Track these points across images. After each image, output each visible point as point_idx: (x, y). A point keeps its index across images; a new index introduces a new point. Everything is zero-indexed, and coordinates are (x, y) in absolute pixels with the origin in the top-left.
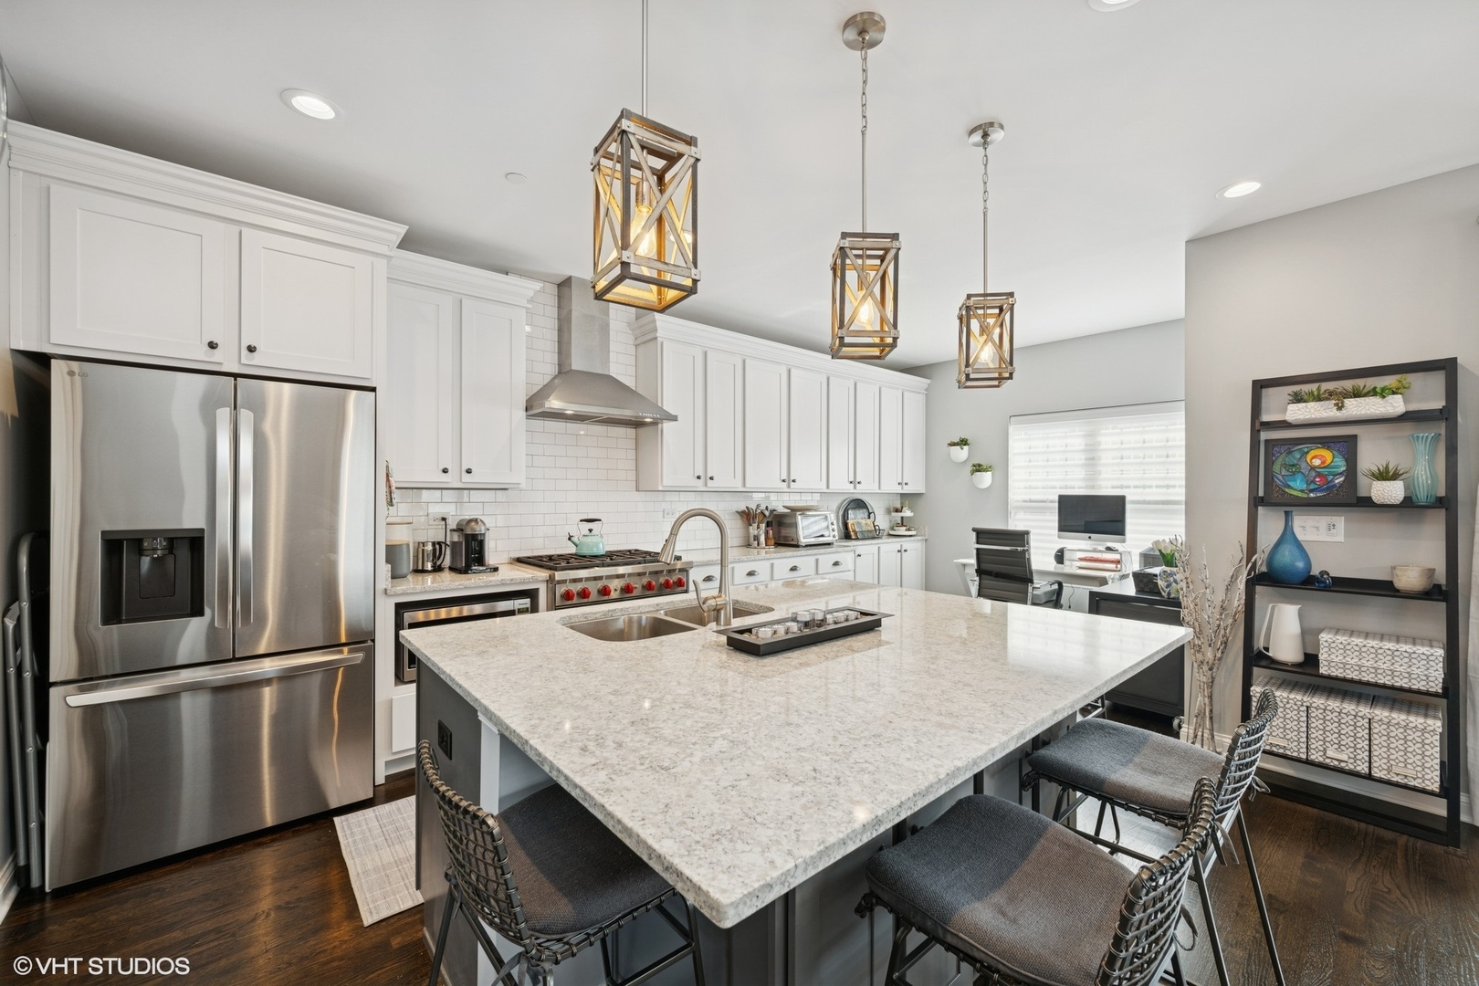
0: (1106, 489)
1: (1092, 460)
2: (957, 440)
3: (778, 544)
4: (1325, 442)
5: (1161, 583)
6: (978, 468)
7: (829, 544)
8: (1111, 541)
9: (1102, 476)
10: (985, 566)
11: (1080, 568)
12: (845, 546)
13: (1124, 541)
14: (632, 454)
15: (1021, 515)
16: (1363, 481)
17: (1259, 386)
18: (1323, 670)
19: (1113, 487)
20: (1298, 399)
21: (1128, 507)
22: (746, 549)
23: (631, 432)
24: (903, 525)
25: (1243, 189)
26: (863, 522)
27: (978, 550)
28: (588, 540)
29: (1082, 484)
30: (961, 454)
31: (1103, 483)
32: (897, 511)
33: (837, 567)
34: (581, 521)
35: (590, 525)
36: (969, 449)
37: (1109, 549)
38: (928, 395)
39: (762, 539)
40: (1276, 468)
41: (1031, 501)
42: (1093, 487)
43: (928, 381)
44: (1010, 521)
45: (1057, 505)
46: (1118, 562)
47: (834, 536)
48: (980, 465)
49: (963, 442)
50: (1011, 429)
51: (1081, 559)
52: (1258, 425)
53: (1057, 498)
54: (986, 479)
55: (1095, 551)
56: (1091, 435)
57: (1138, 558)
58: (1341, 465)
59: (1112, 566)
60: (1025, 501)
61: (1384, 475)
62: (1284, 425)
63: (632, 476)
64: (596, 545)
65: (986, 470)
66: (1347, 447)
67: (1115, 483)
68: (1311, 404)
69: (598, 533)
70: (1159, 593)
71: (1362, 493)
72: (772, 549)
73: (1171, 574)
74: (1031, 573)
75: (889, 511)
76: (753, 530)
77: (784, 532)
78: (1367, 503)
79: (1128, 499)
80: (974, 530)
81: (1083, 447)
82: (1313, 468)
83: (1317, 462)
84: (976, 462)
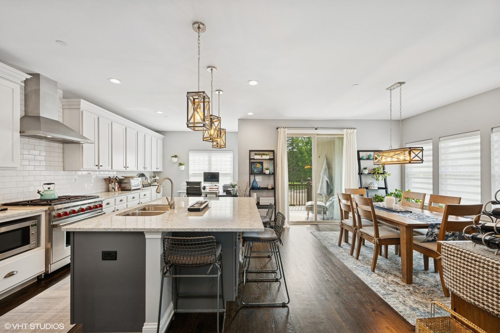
0: (213, 171)
1: (210, 164)
2: (174, 156)
3: (122, 190)
4: (259, 163)
5: (232, 192)
6: (181, 164)
7: (139, 189)
8: (215, 183)
9: (212, 167)
10: (189, 192)
11: (209, 191)
12: (146, 189)
13: (219, 183)
14: (61, 155)
15: (192, 178)
16: (264, 170)
17: (250, 151)
18: (260, 204)
19: (214, 170)
20: (256, 154)
21: (220, 175)
22: (107, 193)
23: (61, 145)
24: (155, 182)
25: (250, 114)
26: (145, 181)
27: (187, 187)
28: (49, 192)
29: (207, 169)
30: (175, 160)
31: (212, 169)
32: (154, 177)
33: (134, 199)
34: (44, 184)
35: (49, 186)
36: (178, 159)
37: (216, 185)
38: (164, 141)
39: (116, 188)
40: (252, 167)
41: (195, 174)
42: (209, 170)
43: (164, 136)
44: (189, 179)
45: (203, 175)
46: (218, 188)
47: (141, 186)
48: (181, 163)
49: (176, 156)
50: (190, 153)
51: (210, 188)
52: (250, 159)
53: (203, 173)
54: (183, 168)
55: (212, 186)
56: (210, 157)
57: (222, 187)
58: (261, 167)
59: (217, 189)
60: (193, 174)
61: (267, 169)
62: (254, 159)
63: (61, 164)
64: (54, 194)
65: (183, 165)
66: (262, 163)
67: (215, 169)
68: (258, 156)
69: (53, 189)
70: (231, 194)
71: (264, 172)
72: (120, 192)
73: (234, 190)
74: (202, 192)
75: (150, 178)
76: (111, 186)
77: (123, 185)
78: (265, 174)
79: (220, 173)
80: (186, 182)
81: (208, 160)
82: (257, 167)
83: (258, 166)
84: (180, 162)
